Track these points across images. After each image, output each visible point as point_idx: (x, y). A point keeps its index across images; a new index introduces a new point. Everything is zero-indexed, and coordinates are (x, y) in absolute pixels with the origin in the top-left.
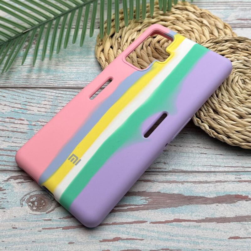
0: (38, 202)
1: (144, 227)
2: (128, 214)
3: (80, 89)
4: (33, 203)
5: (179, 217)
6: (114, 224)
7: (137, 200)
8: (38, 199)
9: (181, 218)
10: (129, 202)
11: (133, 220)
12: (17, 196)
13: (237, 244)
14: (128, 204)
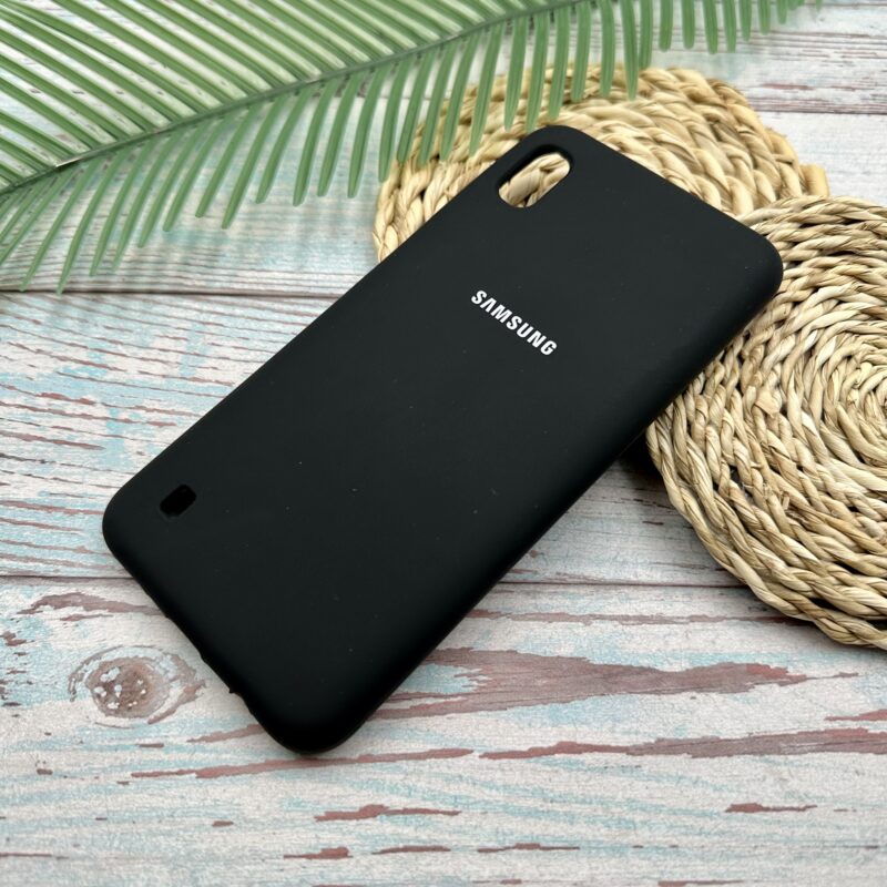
0: (126, 684)
1: (461, 772)
2: (413, 726)
3: (277, 299)
4: (108, 686)
5: (574, 736)
6: (367, 759)
7: (442, 678)
8: (126, 674)
9: (579, 741)
10: (418, 684)
11: (429, 747)
12: (58, 664)
13: (756, 829)
14: (413, 691)
